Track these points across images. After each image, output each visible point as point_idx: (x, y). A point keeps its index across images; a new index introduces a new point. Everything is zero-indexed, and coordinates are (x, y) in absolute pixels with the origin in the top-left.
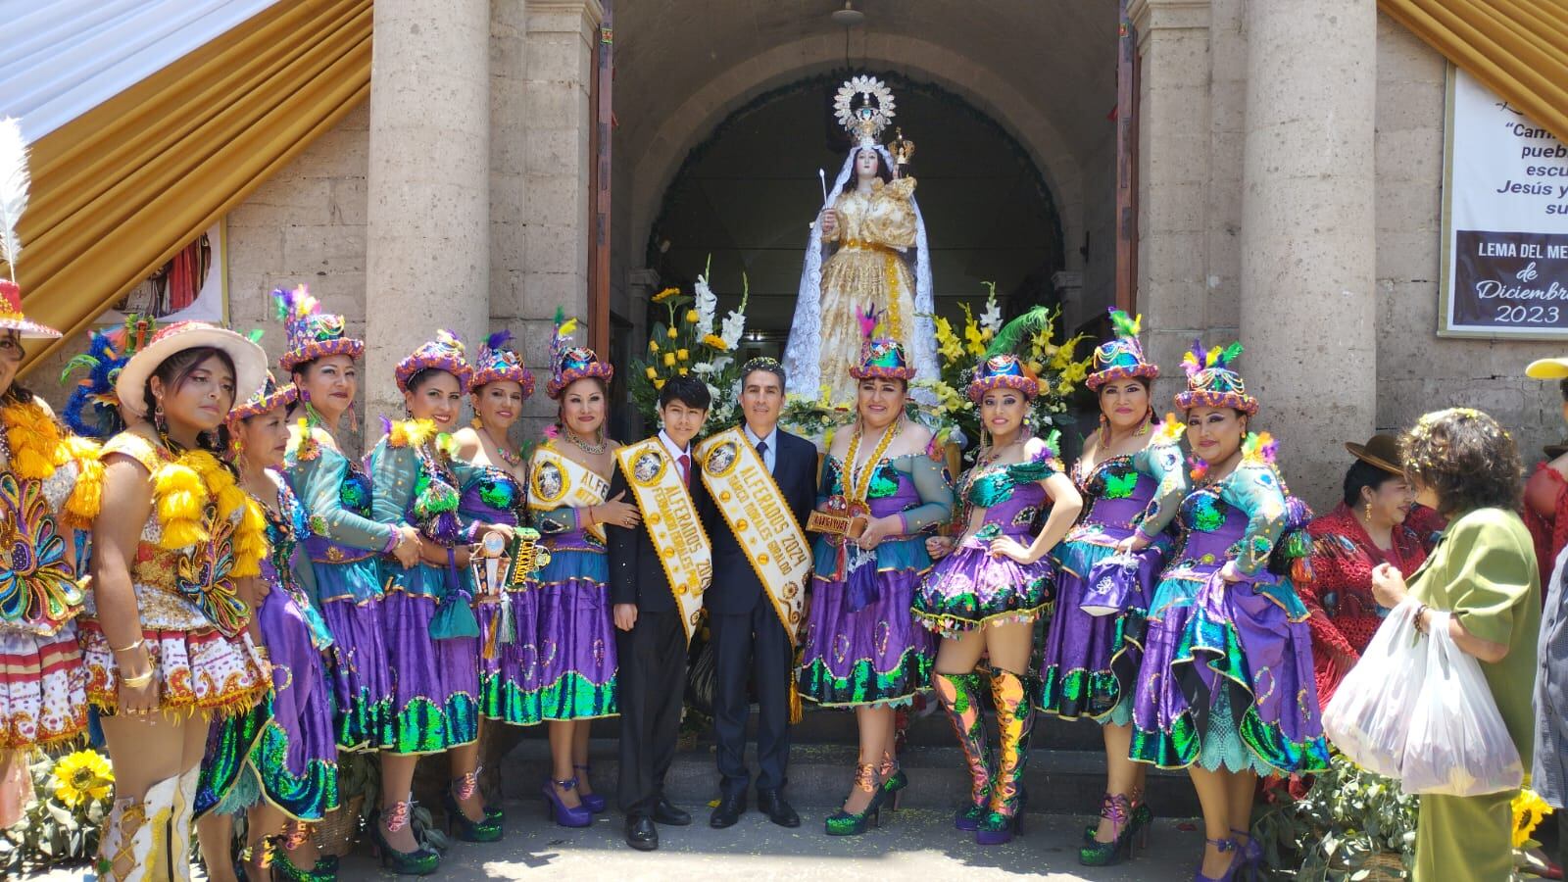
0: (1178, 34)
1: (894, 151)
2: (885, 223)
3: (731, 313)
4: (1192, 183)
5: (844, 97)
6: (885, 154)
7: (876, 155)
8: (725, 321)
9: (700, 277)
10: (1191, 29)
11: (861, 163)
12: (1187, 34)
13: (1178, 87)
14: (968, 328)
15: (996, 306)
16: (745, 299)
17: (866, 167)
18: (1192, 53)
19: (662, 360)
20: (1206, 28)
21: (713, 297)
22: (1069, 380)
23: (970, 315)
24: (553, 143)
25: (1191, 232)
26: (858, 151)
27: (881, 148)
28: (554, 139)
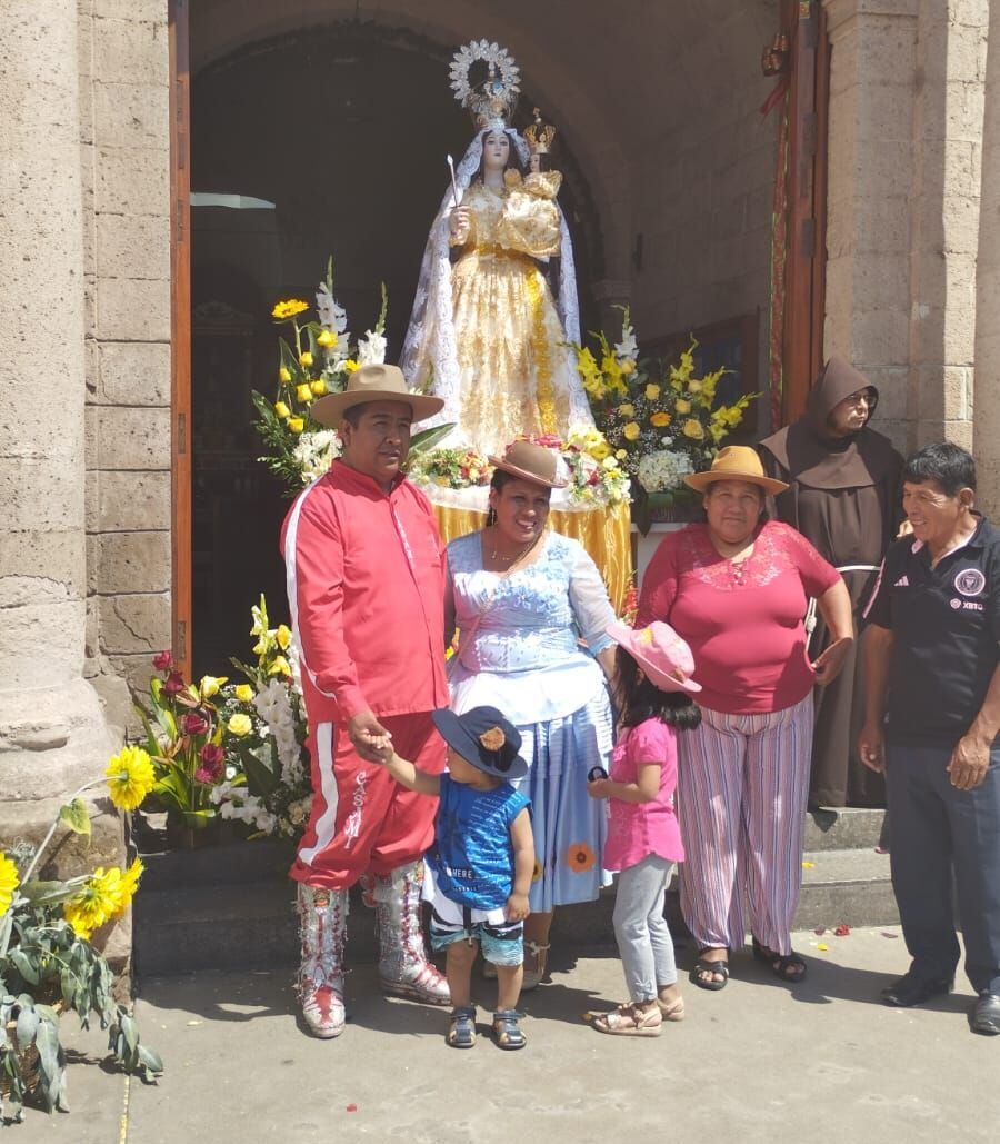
0: (885, 22)
1: (533, 137)
2: (527, 227)
3: (369, 333)
4: (898, 197)
5: (461, 65)
6: (518, 139)
7: (507, 141)
8: (361, 342)
9: (323, 286)
10: (899, 16)
11: (492, 149)
12: (895, 22)
13: (884, 83)
14: (605, 360)
15: (631, 334)
16: (383, 316)
17: (498, 153)
18: (900, 45)
19: (295, 394)
20: (915, 17)
21: (343, 312)
22: (723, 423)
23: (606, 344)
24: (134, 104)
25: (897, 253)
26: (486, 135)
27: (513, 132)
28: (135, 99)
